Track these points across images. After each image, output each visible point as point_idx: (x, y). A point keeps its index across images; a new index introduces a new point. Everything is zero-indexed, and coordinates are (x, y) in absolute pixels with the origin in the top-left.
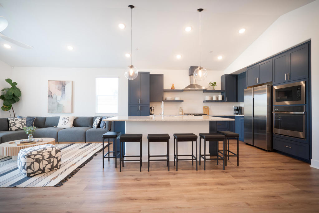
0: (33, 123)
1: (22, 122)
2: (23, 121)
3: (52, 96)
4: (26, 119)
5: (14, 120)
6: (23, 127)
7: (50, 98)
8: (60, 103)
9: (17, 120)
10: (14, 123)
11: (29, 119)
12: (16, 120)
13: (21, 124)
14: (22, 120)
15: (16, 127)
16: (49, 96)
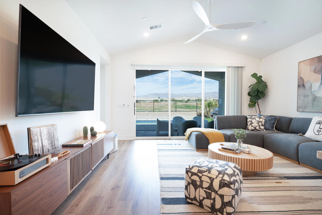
0: (274, 124)
1: (259, 122)
2: (261, 120)
3: (303, 85)
4: (264, 118)
5: (251, 119)
6: (260, 128)
7: (301, 89)
8: (317, 96)
9: (255, 118)
10: (251, 121)
11: (270, 118)
12: (253, 119)
13: (258, 123)
14: (259, 119)
15: (252, 126)
16: (300, 86)
